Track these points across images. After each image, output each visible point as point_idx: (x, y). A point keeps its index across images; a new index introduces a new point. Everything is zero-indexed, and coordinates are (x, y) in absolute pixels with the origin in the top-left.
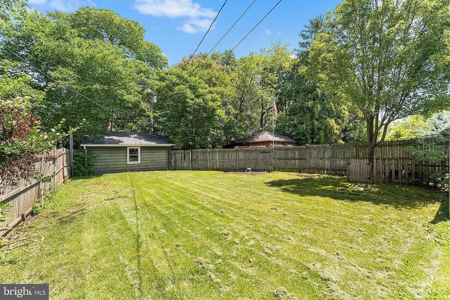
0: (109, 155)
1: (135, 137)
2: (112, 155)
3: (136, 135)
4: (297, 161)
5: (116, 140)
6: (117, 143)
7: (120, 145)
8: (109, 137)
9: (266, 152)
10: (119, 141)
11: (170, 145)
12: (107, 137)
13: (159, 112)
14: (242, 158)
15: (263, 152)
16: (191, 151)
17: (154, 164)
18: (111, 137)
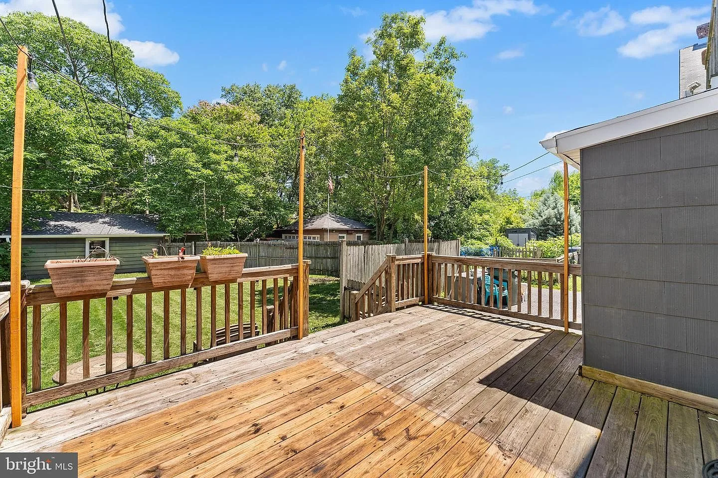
0: (54, 250)
1: (104, 223)
2: (58, 250)
3: (107, 219)
4: (329, 260)
5: (67, 227)
6: (69, 233)
7: (74, 235)
8: (57, 223)
9: (293, 248)
10: (74, 229)
11: (162, 235)
12: (52, 223)
13: (145, 186)
14: (263, 254)
15: (290, 248)
16: (195, 244)
17: (131, 263)
18: (61, 223)
